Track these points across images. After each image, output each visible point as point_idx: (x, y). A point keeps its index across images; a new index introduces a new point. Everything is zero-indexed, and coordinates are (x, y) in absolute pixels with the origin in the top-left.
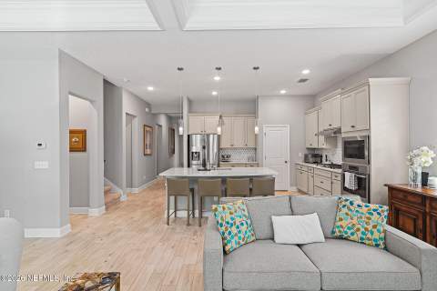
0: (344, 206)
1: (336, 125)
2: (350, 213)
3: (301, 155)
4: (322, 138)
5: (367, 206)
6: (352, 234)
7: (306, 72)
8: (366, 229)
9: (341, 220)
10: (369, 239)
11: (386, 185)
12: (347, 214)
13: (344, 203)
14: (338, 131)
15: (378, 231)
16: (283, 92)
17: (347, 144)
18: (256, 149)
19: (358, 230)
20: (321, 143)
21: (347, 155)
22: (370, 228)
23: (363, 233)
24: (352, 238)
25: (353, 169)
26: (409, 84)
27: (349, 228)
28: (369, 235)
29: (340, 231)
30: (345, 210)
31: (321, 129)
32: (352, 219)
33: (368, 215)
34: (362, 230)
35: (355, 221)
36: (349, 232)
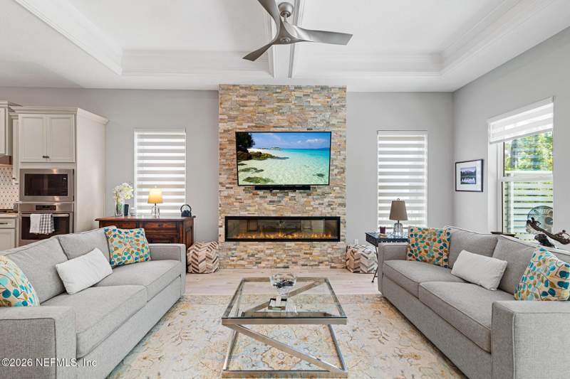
0: (115, 236)
2: (122, 240)
5: (132, 232)
6: (129, 258)
8: (138, 250)
9: (116, 249)
10: (141, 257)
11: (96, 220)
12: (120, 242)
13: (113, 233)
15: (146, 248)
19: (133, 252)
22: (140, 247)
23: (137, 254)
24: (129, 261)
25: (41, 208)
27: (126, 254)
28: (141, 254)
29: (118, 259)
30: (117, 239)
32: (125, 245)
33: (136, 238)
34: (135, 251)
35: (128, 246)
36: (126, 256)
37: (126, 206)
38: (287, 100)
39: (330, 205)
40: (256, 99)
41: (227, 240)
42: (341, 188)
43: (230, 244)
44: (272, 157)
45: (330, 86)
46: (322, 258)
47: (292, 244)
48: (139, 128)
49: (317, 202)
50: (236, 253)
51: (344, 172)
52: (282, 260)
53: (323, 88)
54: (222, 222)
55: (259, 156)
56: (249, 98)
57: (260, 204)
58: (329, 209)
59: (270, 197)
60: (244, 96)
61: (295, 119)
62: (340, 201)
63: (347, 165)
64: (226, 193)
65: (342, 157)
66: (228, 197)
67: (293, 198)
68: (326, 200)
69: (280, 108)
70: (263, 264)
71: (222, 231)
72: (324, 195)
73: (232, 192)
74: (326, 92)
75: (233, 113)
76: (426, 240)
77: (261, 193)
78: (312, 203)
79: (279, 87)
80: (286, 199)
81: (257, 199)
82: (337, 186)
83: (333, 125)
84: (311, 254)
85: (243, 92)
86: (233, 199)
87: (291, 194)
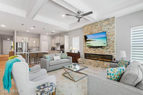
1: (59, 42)
3: (50, 49)
4: (56, 45)
7: (54, 31)
9: (62, 56)
14: (59, 44)
16: (47, 34)
17: (61, 46)
18: (39, 47)
20: (55, 46)
21: (61, 48)
24: (64, 58)
25: (62, 50)
26: (69, 37)
28: (66, 57)
29: (62, 58)
31: (55, 43)
35: (64, 56)
37: (71, 51)
38: (97, 25)
39: (109, 52)
40: (90, 27)
41: (85, 58)
42: (113, 47)
43: (86, 59)
44: (92, 40)
45: (109, 18)
46: (107, 66)
47: (99, 61)
48: (73, 37)
49: (105, 51)
50: (87, 61)
51: (114, 42)
52: (96, 65)
53: (107, 19)
54: (84, 54)
55: (89, 40)
56: (89, 27)
57: (91, 51)
58: (109, 53)
59: (93, 49)
60: (88, 27)
61: (99, 29)
62: (113, 51)
63: (115, 40)
64: (85, 48)
65: (113, 38)
66: (85, 49)
67: (99, 50)
68: (108, 50)
69: (96, 27)
70: (92, 65)
71: (84, 56)
72: (107, 49)
73: (86, 48)
74: (108, 20)
75: (86, 31)
76: (122, 64)
77: (91, 48)
78: (104, 51)
79: (95, 23)
80: (97, 50)
81: (91, 50)
82: (112, 46)
83: (110, 29)
84: (104, 65)
85: (88, 26)
86: (86, 50)
87: (98, 49)
